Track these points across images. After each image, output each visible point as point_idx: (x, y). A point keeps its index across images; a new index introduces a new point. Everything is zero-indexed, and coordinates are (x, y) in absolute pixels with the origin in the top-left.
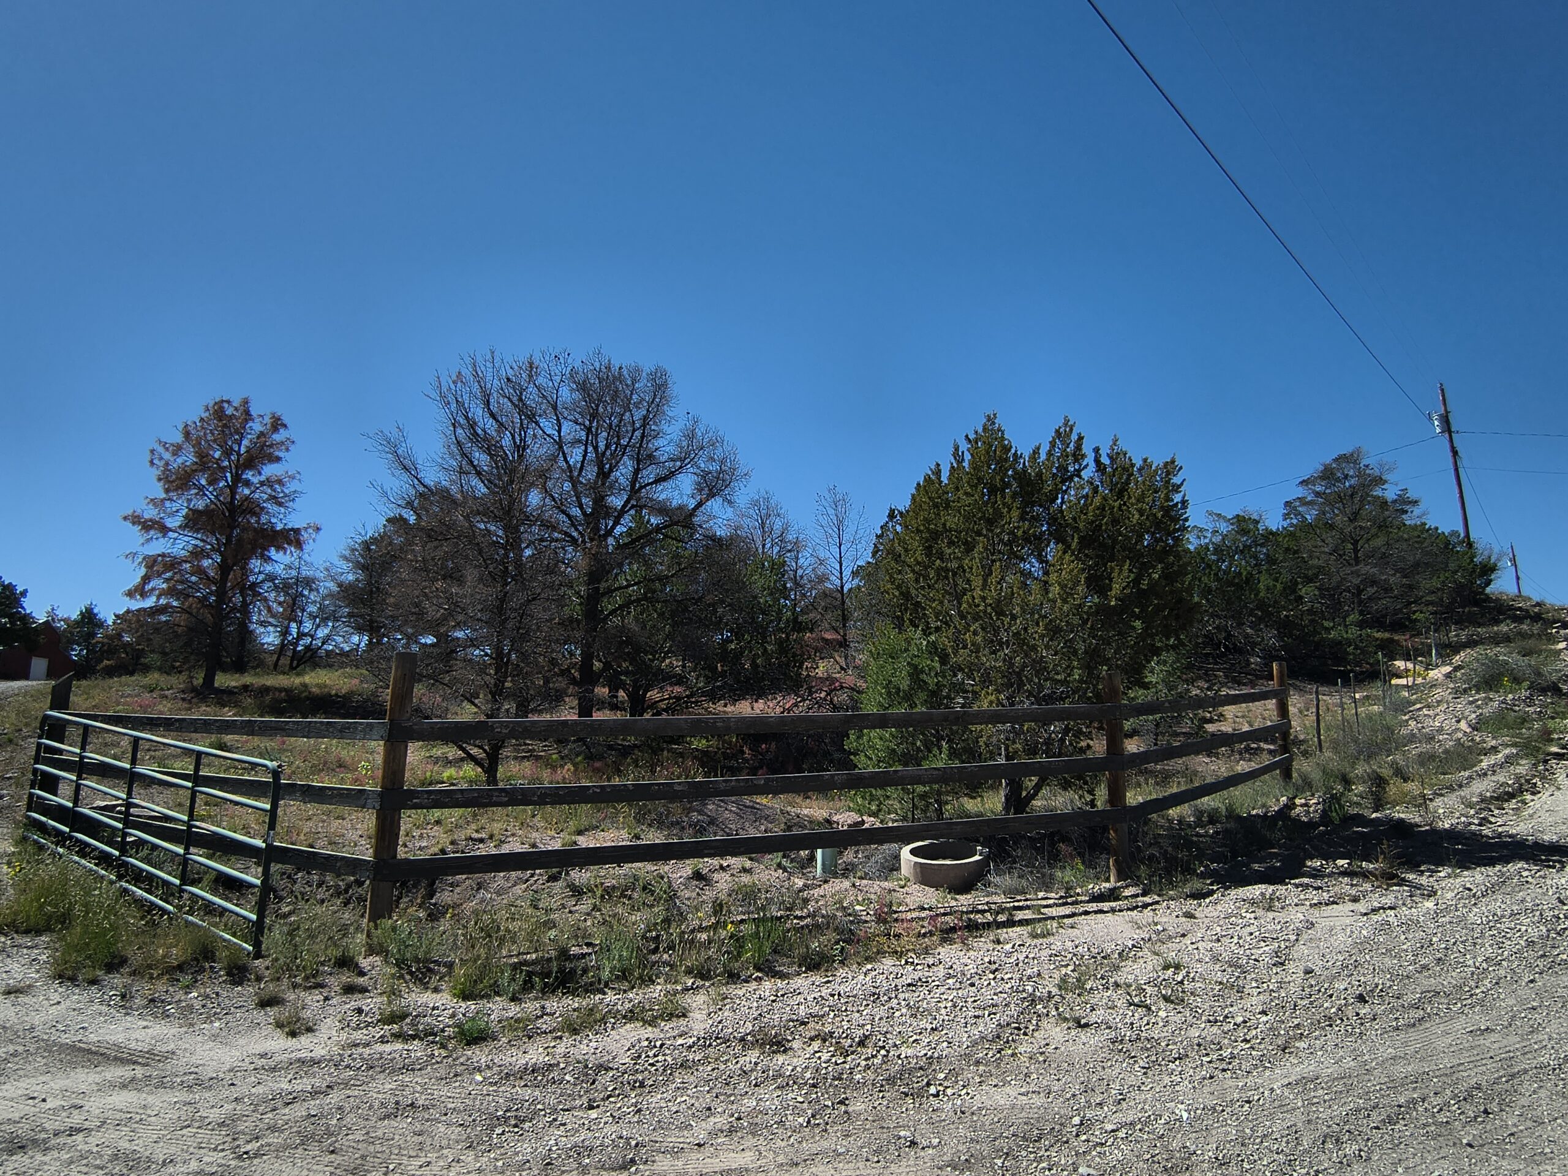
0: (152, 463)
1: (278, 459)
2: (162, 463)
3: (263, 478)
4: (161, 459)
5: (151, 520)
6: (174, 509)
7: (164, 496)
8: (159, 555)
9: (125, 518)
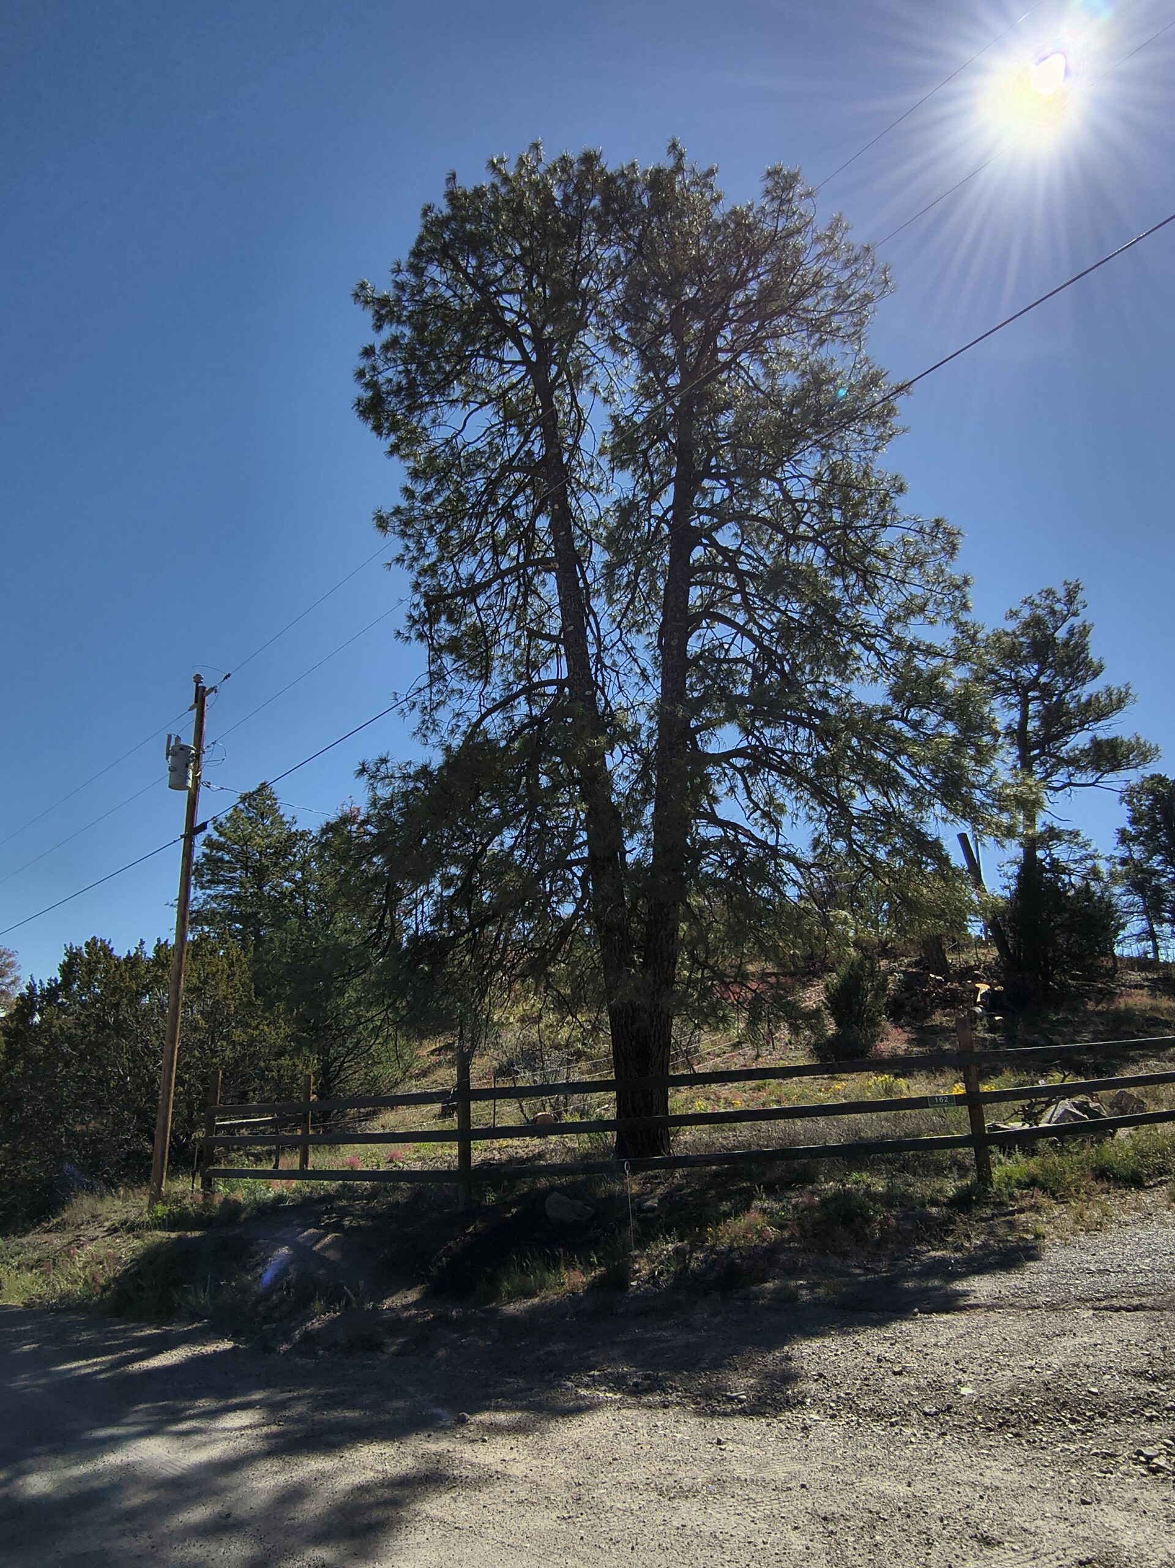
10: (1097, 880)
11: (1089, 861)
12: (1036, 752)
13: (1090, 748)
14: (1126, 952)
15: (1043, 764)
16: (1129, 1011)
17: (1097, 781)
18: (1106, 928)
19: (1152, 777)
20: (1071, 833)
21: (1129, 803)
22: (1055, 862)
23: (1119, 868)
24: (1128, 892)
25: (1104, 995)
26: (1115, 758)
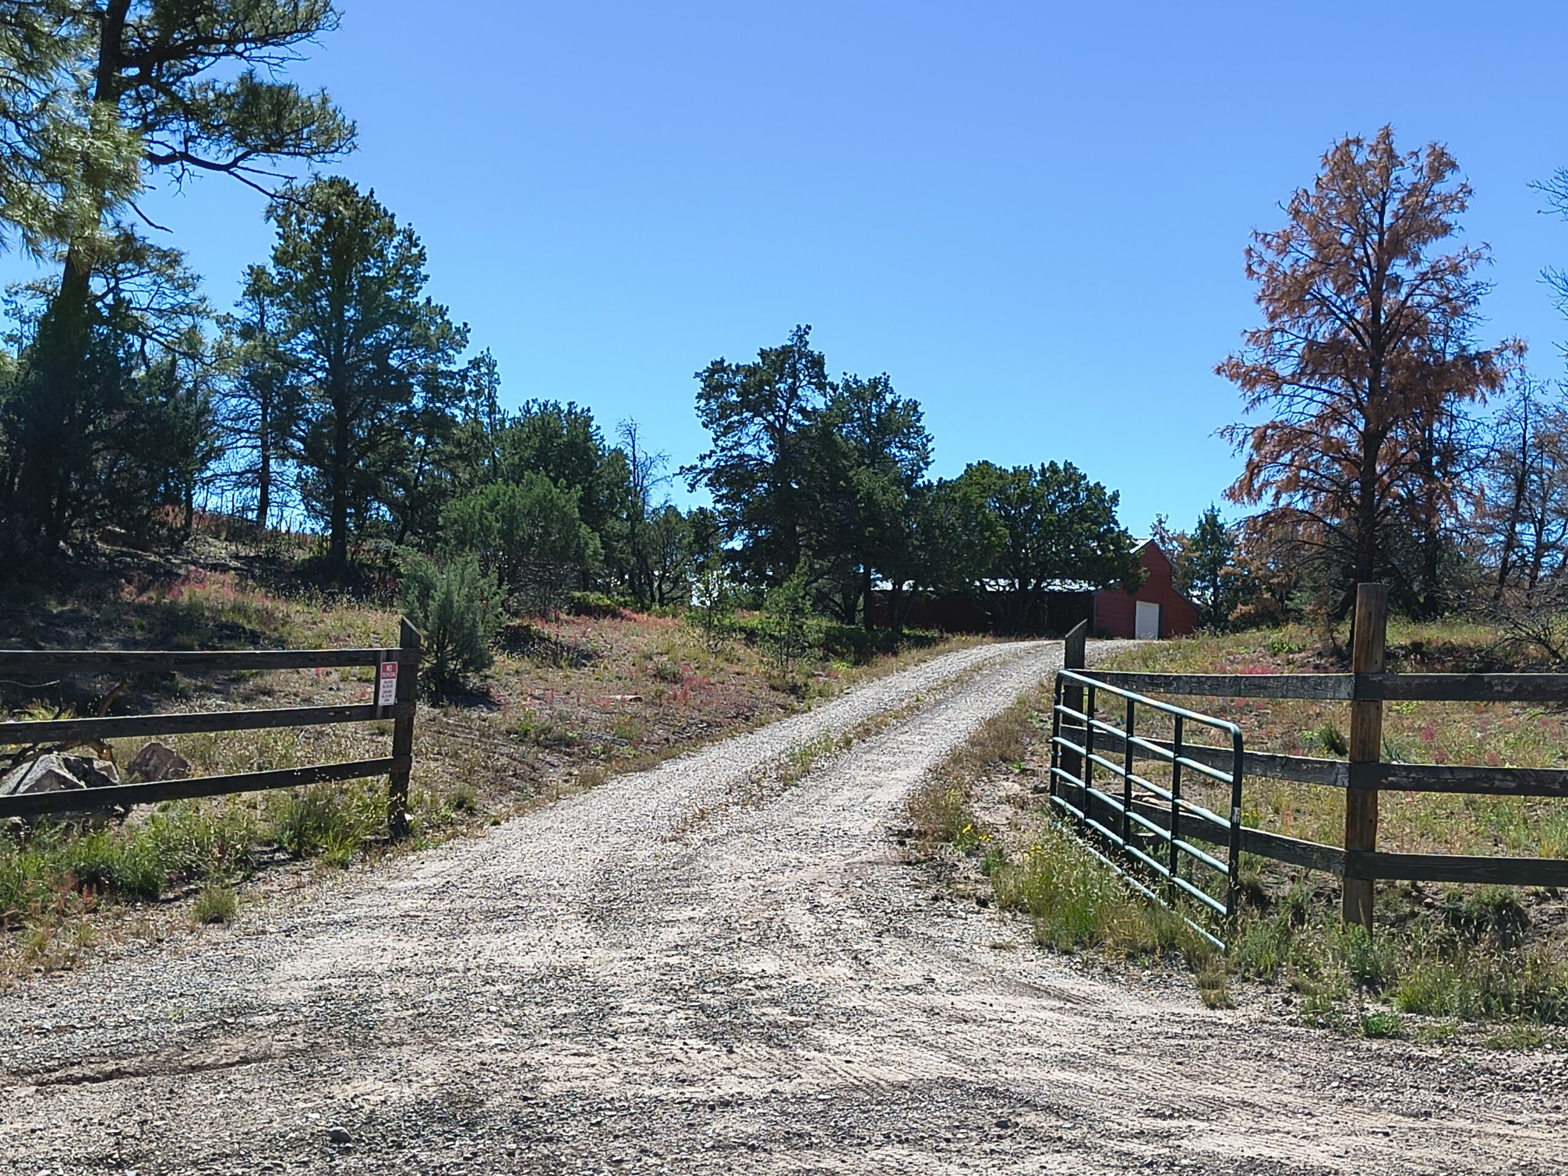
0: (1250, 271)
1: (1446, 229)
2: (1263, 270)
3: (1424, 267)
4: (1262, 262)
5: (1254, 369)
6: (1286, 346)
7: (1269, 326)
8: (1267, 427)
9: (1218, 371)
10: (192, 357)
11: (185, 318)
12: (134, 71)
13: (236, 95)
14: (213, 503)
15: (140, 100)
16: (194, 608)
17: (234, 164)
18: (187, 452)
19: (333, 182)
20: (165, 255)
21: (282, 222)
22: (121, 306)
23: (237, 342)
24: (240, 392)
25: (156, 576)
26: (277, 126)
